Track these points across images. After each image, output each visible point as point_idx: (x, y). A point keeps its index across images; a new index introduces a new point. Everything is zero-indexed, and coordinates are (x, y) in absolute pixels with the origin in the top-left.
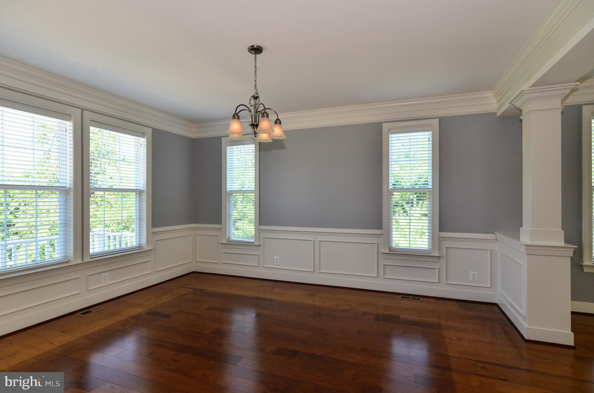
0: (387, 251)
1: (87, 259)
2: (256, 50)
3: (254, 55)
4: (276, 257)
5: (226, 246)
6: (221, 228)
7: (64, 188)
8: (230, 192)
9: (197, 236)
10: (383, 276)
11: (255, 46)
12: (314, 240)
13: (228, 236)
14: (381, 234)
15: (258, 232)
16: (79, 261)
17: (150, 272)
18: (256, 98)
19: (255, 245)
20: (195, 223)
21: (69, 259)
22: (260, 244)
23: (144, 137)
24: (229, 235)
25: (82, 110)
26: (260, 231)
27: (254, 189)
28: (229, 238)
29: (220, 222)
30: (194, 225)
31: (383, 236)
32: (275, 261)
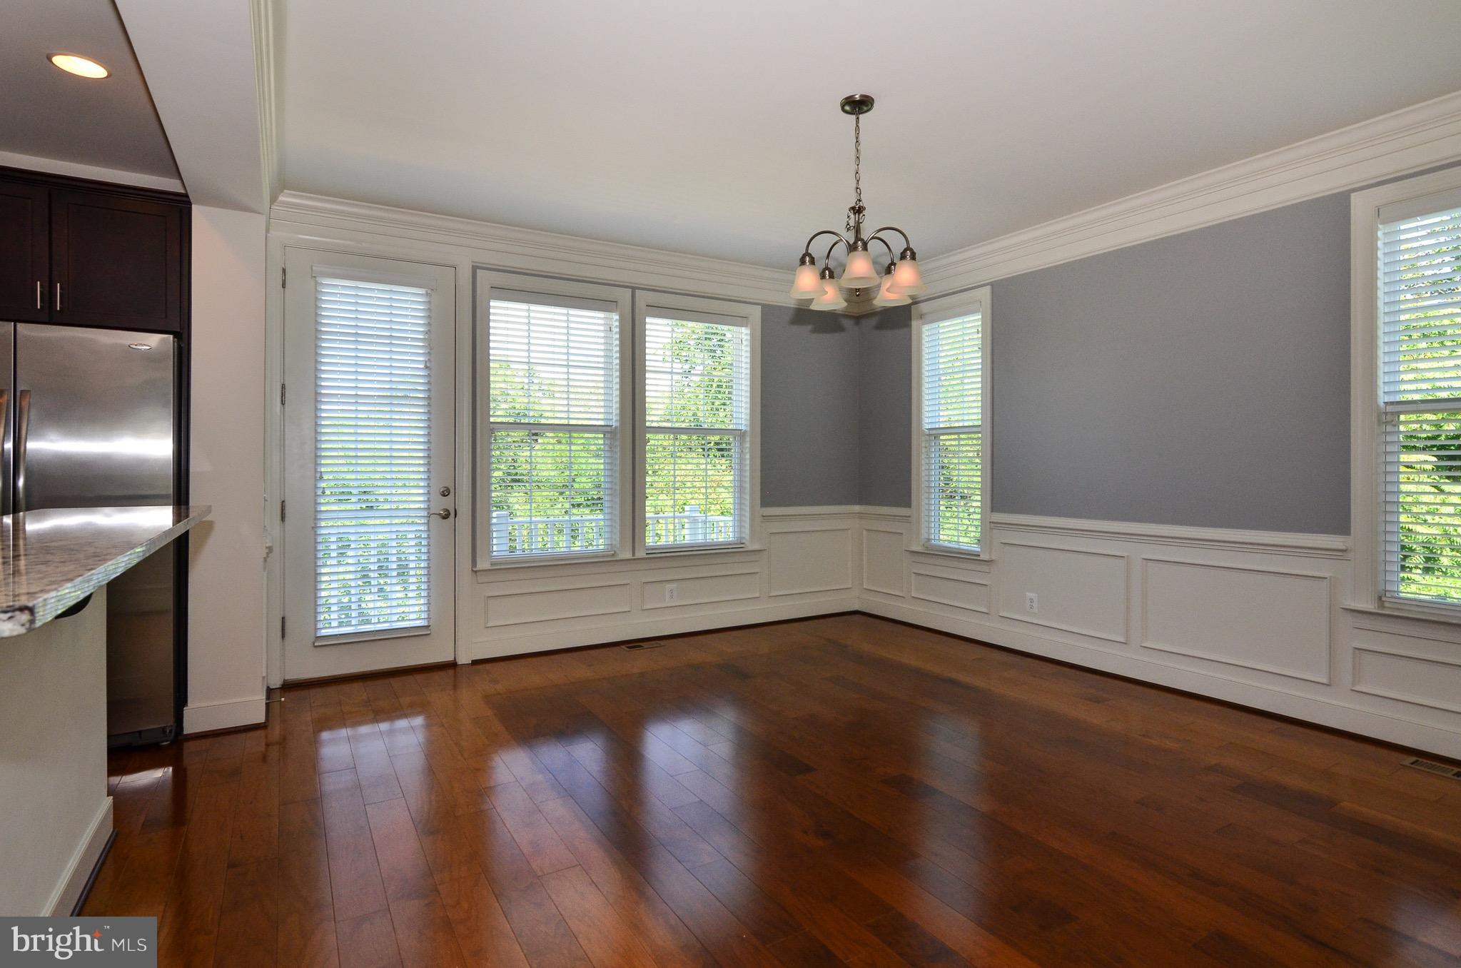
0: (1370, 607)
1: (641, 554)
2: (858, 105)
3: (854, 117)
4: (1029, 595)
5: (922, 559)
6: (909, 517)
7: (609, 428)
8: (931, 432)
9: (865, 532)
10: (1354, 684)
11: (857, 96)
12: (1128, 556)
13: (924, 536)
14: (1344, 548)
15: (989, 527)
16: (628, 555)
17: (757, 595)
18: (858, 210)
19: (980, 560)
20: (860, 503)
21: (615, 549)
22: (994, 558)
23: (746, 326)
24: (929, 533)
25: (634, 289)
26: (993, 525)
27: (980, 423)
28: (929, 540)
29: (908, 504)
30: (857, 508)
31: (1350, 556)
32: (1028, 603)
